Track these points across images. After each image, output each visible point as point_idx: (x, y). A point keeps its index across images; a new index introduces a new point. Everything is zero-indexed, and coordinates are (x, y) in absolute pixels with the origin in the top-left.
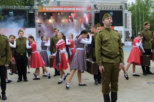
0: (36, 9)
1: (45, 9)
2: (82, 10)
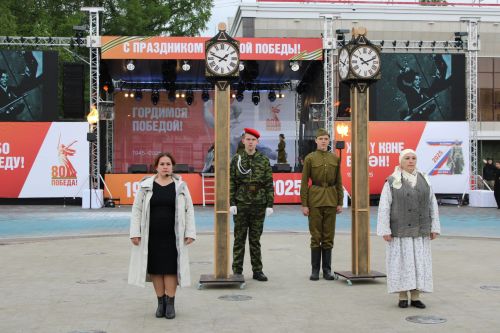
0: (94, 50)
1: (131, 47)
2: (282, 53)
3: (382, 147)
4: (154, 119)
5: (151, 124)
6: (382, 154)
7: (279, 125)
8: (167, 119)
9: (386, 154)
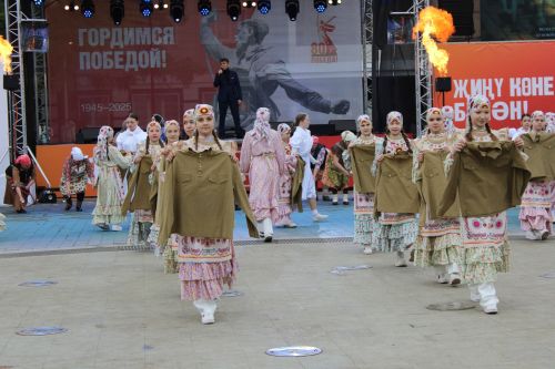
3: (516, 86)
4: (117, 48)
5: (112, 57)
6: (516, 99)
7: (334, 53)
8: (138, 48)
9: (522, 98)
